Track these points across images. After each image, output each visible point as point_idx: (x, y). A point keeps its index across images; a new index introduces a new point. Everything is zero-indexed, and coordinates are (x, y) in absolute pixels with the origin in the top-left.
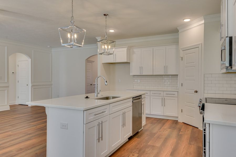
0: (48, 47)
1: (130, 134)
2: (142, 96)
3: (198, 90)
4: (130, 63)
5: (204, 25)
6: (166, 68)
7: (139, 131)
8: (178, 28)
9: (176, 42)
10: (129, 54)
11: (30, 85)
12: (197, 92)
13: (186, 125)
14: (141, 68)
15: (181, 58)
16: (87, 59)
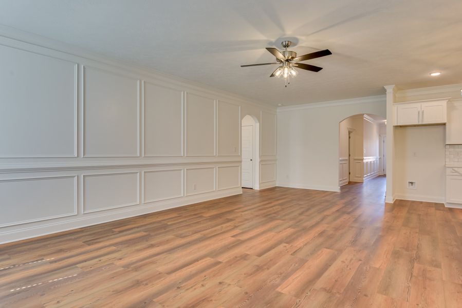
4: (445, 124)
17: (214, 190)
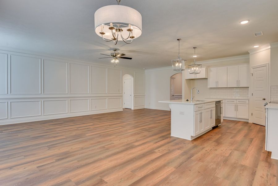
0: (144, 69)
1: (214, 125)
2: (221, 101)
3: (265, 98)
4: (207, 79)
5: (270, 50)
6: (238, 82)
7: (219, 125)
8: (249, 51)
9: (247, 61)
10: (207, 72)
11: (133, 95)
12: (265, 100)
13: (256, 125)
14: (217, 82)
15: (252, 74)
16: (171, 77)
17: (106, 108)
